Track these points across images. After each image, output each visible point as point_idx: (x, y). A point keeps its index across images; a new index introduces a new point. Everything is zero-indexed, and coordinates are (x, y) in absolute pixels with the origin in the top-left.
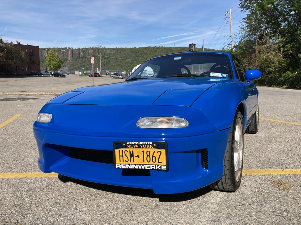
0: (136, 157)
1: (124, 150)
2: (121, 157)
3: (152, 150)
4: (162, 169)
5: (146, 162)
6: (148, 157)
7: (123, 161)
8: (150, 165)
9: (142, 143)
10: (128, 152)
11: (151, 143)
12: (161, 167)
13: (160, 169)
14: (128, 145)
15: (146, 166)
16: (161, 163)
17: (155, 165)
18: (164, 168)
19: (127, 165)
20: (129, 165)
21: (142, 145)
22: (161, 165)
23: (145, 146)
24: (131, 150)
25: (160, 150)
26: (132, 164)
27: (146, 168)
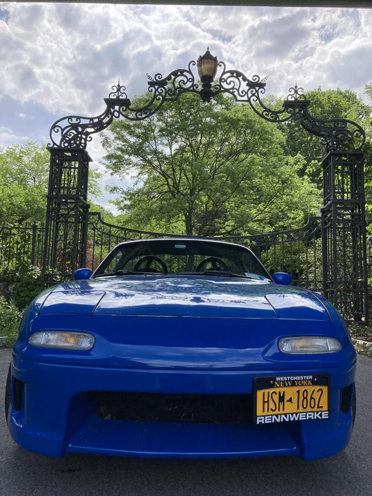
0: (288, 401)
1: (271, 391)
2: (266, 405)
3: (310, 389)
4: (323, 417)
5: (301, 409)
6: (305, 400)
7: (268, 411)
8: (306, 412)
9: (298, 378)
10: (276, 393)
11: (311, 377)
12: (321, 415)
13: (320, 418)
14: (278, 382)
15: (301, 414)
16: (322, 407)
17: (314, 412)
18: (325, 416)
19: (274, 417)
20: (277, 416)
21: (297, 381)
22: (322, 412)
23: (301, 383)
24: (282, 390)
25: (321, 387)
26: (281, 415)
27: (300, 419)
